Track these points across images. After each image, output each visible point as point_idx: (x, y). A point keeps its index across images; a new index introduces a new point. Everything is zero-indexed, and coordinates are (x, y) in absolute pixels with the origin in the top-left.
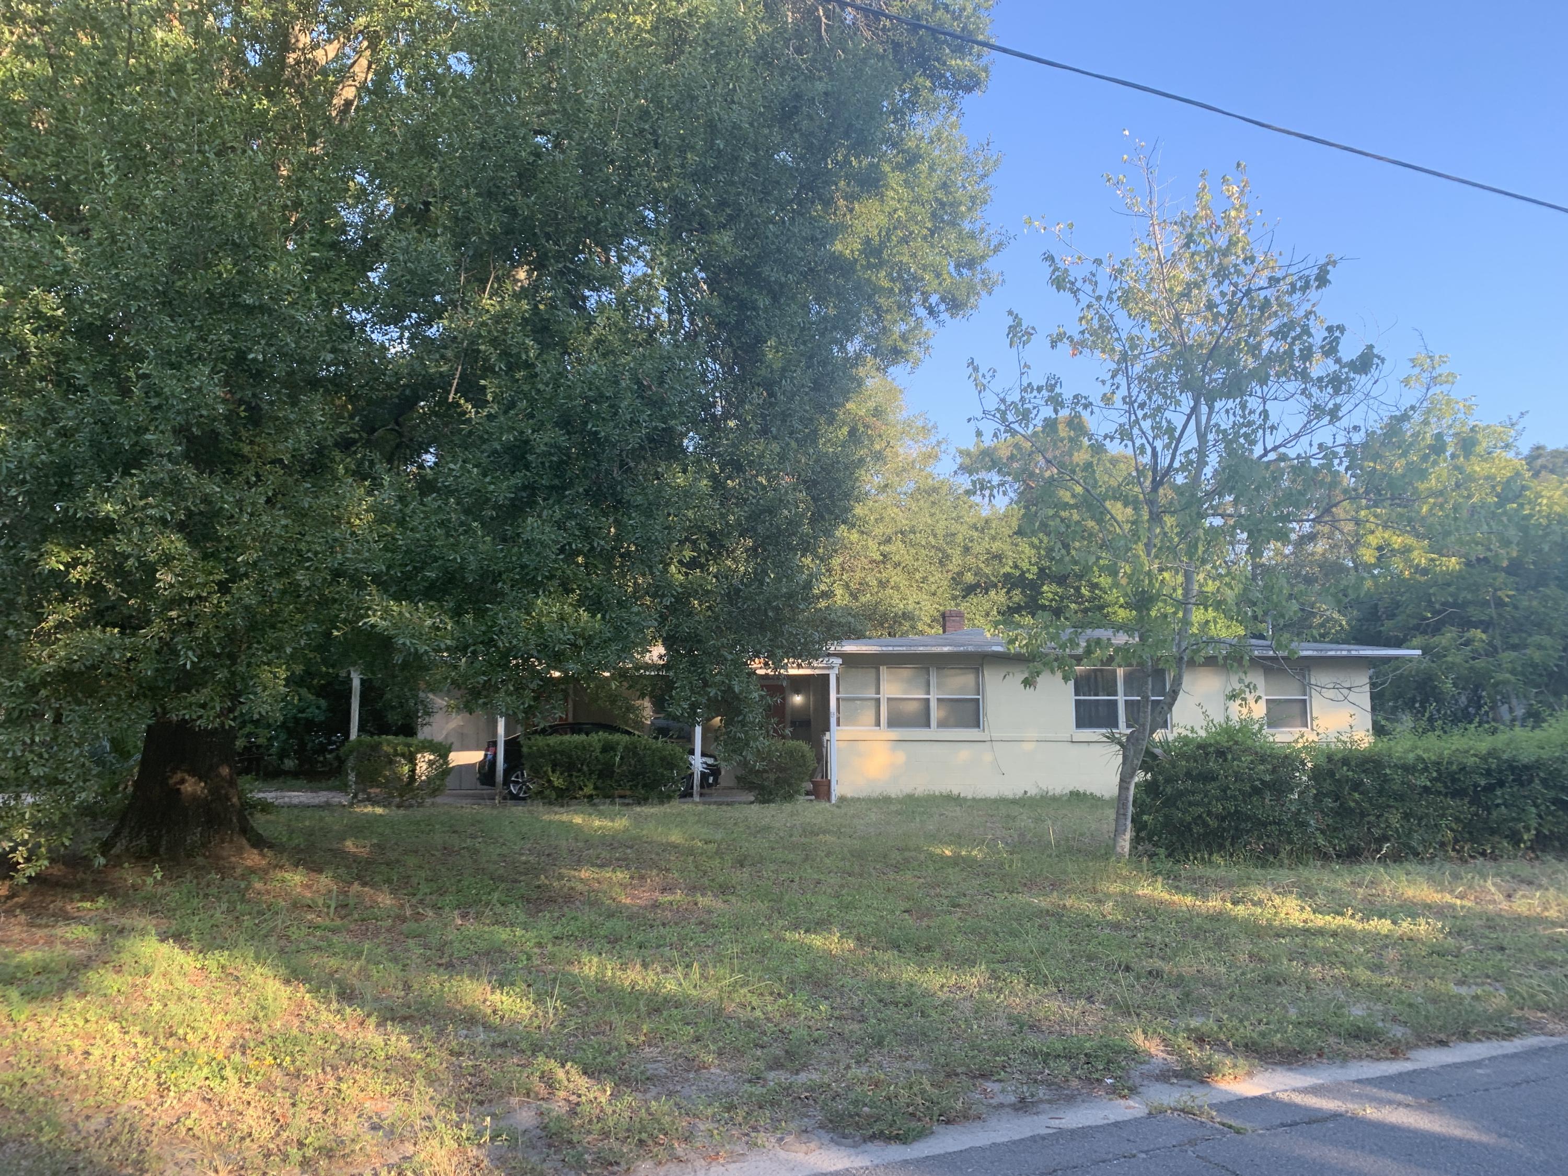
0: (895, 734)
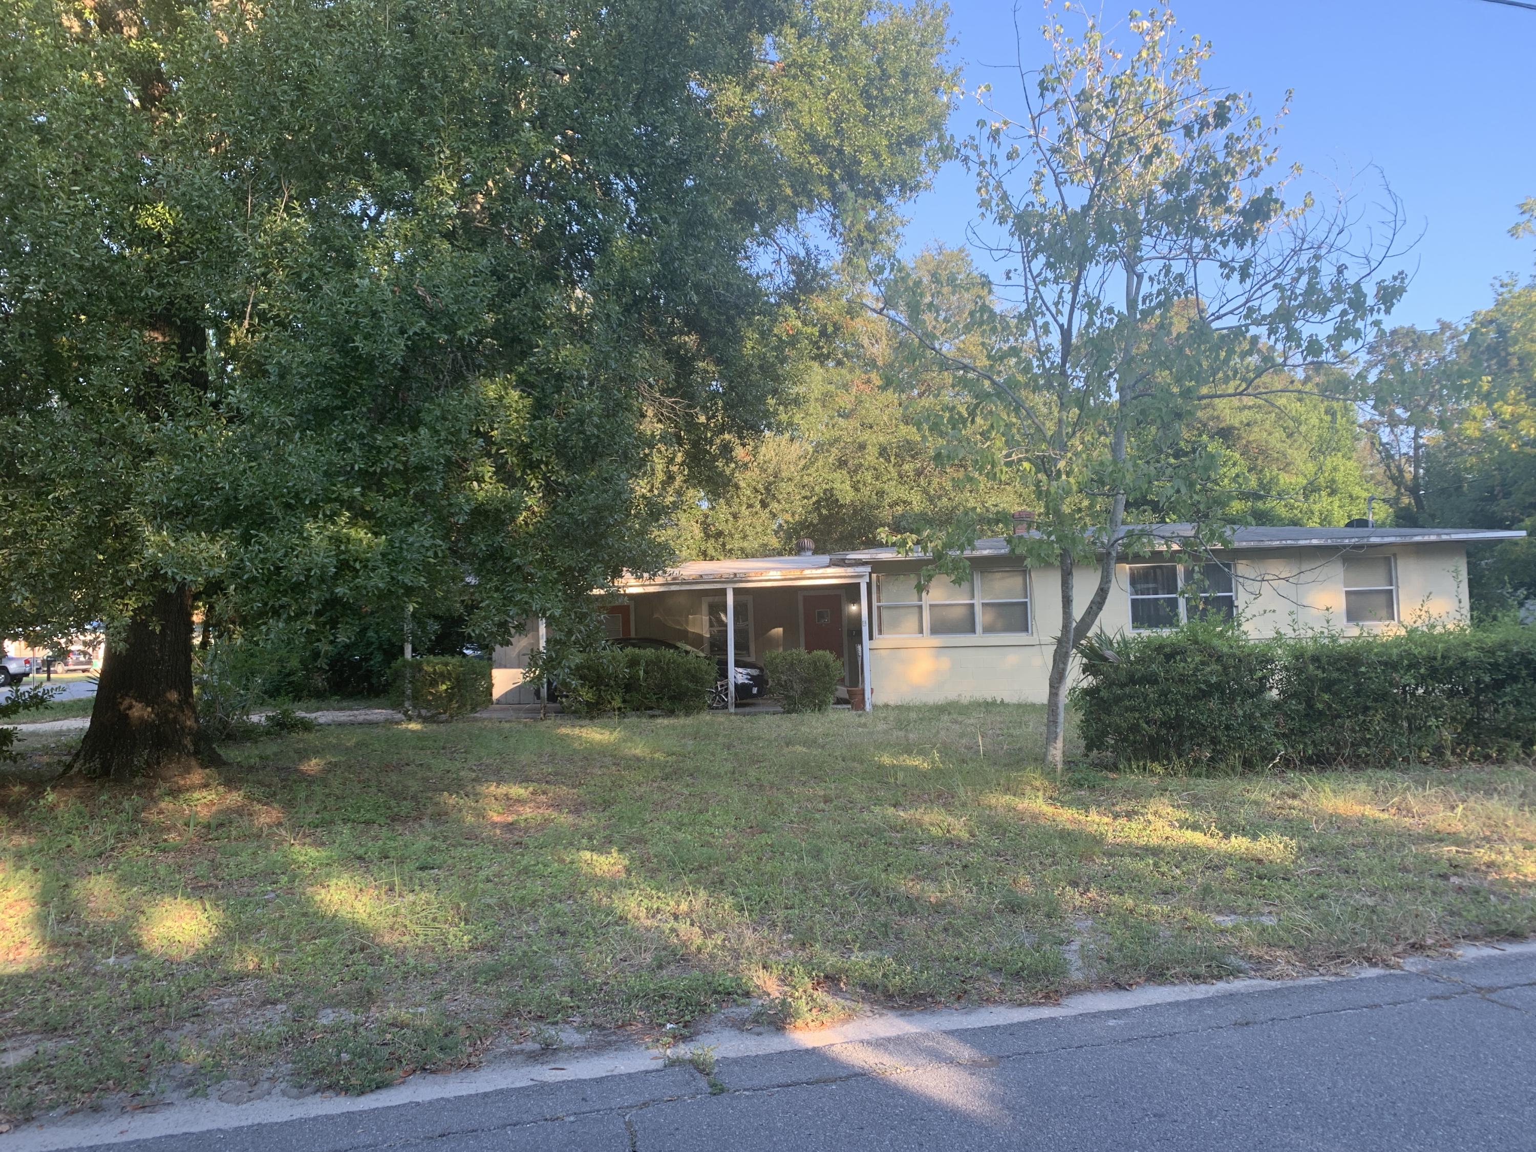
0: (938, 641)
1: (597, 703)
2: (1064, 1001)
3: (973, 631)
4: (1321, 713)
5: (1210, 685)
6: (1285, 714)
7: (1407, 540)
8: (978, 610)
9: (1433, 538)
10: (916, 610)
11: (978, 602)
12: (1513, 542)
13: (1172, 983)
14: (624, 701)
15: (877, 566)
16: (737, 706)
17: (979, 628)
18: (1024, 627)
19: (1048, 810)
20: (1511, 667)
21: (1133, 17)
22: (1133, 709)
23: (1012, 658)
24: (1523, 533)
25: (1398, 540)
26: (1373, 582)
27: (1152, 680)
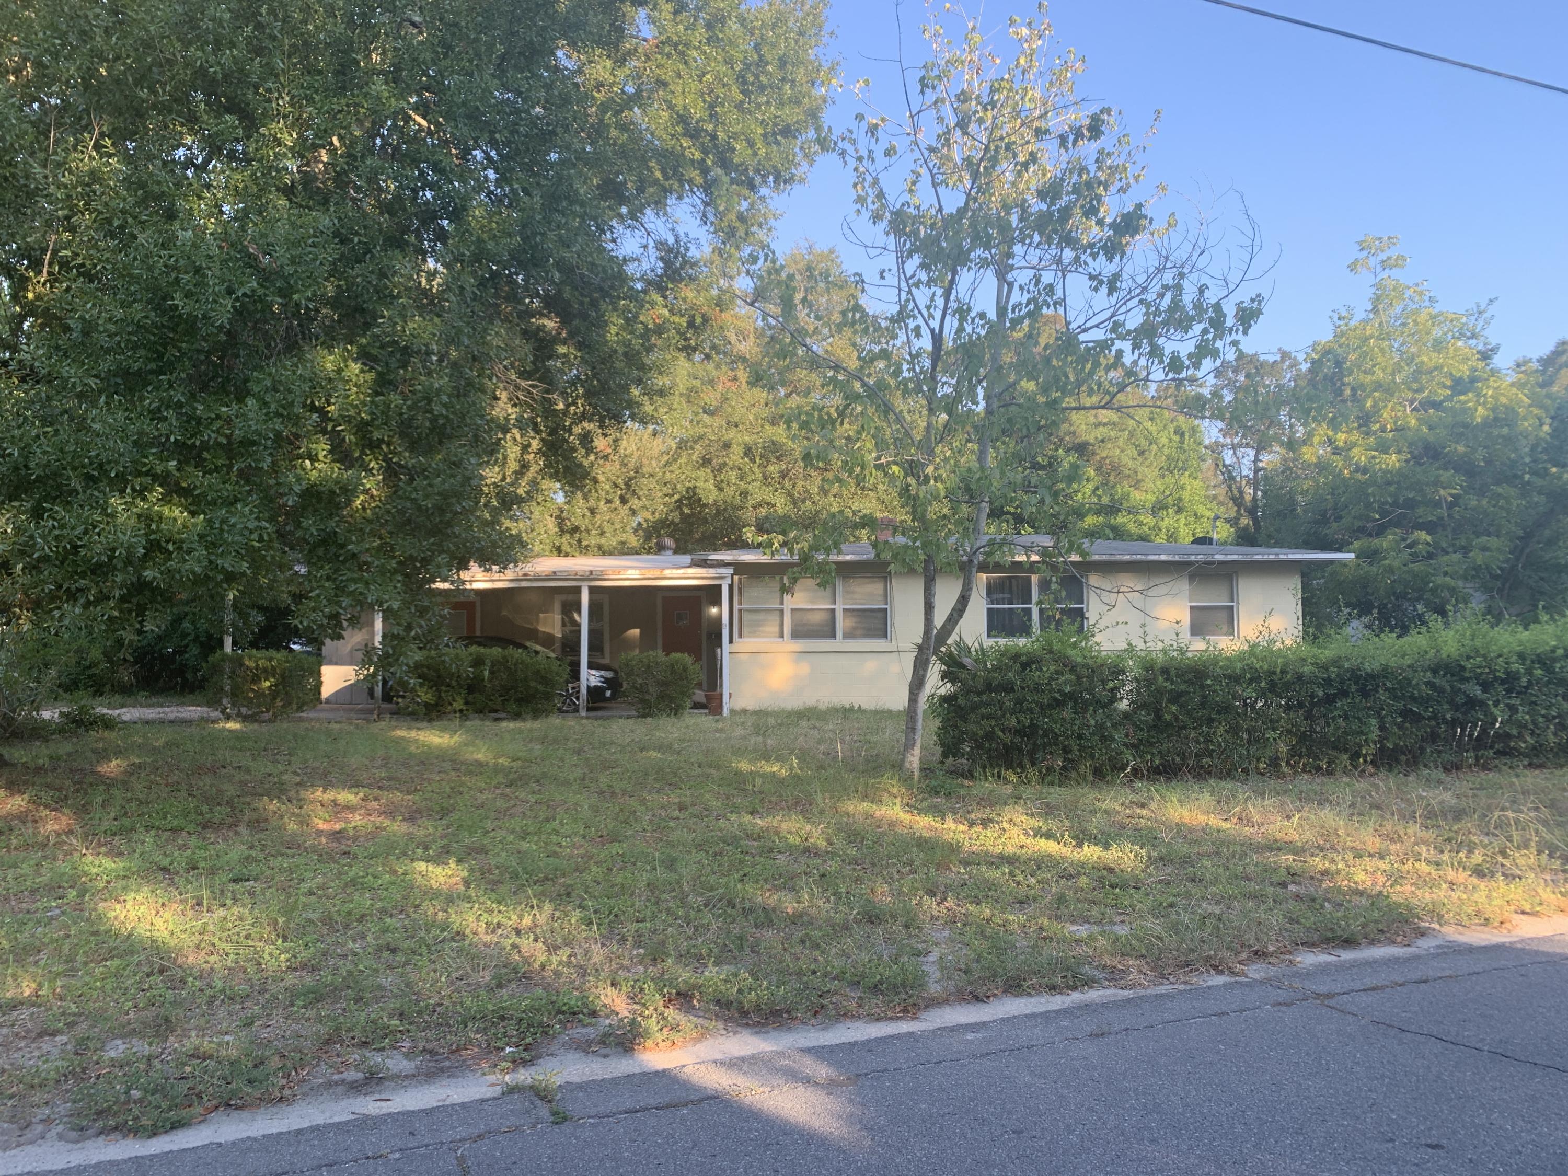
0: (799, 645)
1: (437, 705)
2: (923, 1015)
3: (833, 636)
4: (1169, 725)
5: (1064, 694)
6: (1135, 725)
7: (1248, 558)
8: (839, 615)
9: (1272, 557)
10: (778, 614)
11: (839, 607)
12: (1343, 564)
13: (1029, 995)
14: (467, 703)
15: (740, 568)
16: (589, 709)
17: (839, 633)
18: (883, 633)
19: (906, 817)
20: (1342, 682)
21: (1012, 22)
22: (989, 717)
23: (871, 665)
24: (1352, 555)
25: (1240, 558)
26: (1215, 598)
27: (1008, 688)
